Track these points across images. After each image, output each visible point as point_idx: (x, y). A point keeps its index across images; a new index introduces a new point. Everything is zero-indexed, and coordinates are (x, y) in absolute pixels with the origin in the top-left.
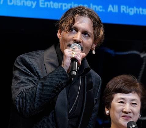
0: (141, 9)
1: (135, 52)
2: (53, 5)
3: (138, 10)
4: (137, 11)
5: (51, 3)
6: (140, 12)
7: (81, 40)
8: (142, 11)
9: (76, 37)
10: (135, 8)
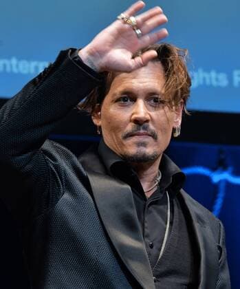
0: (213, 74)
1: (201, 170)
2: (17, 66)
3: (207, 75)
4: (204, 79)
5: (14, 61)
6: (211, 81)
7: (148, 117)
8: (217, 79)
9: (136, 113)
10: (200, 71)
